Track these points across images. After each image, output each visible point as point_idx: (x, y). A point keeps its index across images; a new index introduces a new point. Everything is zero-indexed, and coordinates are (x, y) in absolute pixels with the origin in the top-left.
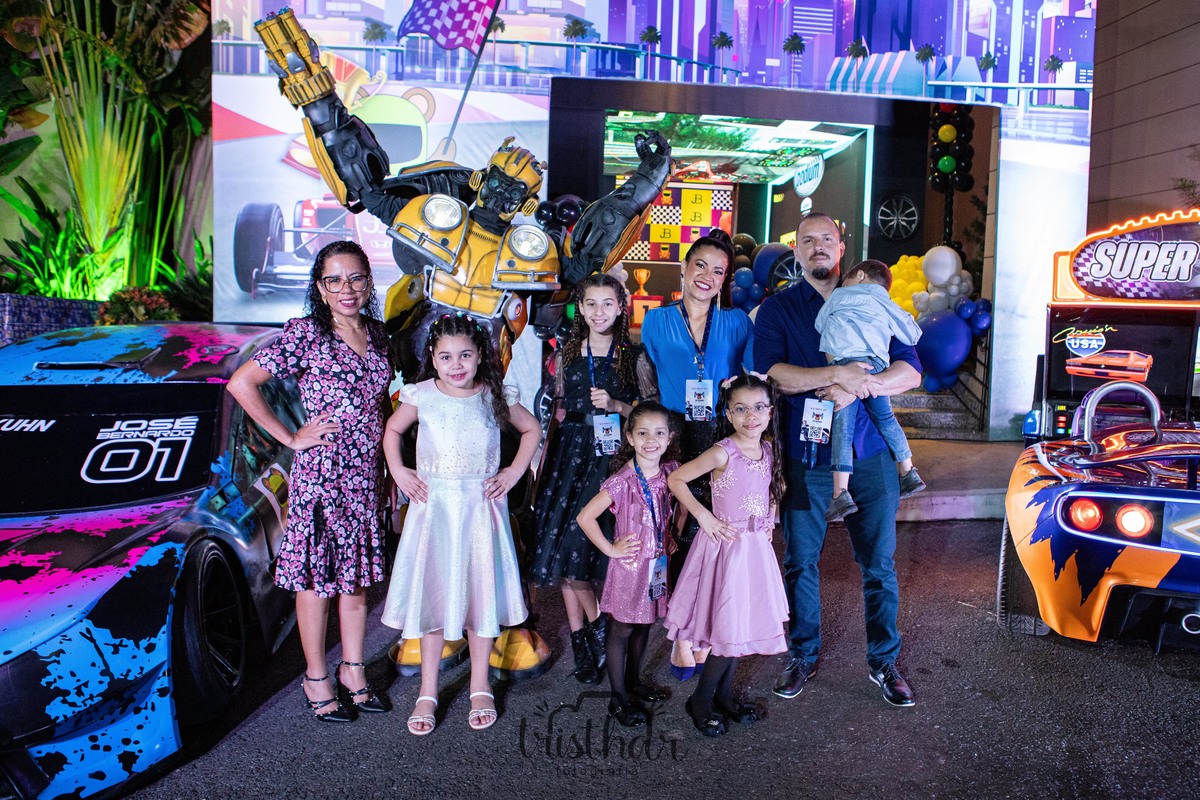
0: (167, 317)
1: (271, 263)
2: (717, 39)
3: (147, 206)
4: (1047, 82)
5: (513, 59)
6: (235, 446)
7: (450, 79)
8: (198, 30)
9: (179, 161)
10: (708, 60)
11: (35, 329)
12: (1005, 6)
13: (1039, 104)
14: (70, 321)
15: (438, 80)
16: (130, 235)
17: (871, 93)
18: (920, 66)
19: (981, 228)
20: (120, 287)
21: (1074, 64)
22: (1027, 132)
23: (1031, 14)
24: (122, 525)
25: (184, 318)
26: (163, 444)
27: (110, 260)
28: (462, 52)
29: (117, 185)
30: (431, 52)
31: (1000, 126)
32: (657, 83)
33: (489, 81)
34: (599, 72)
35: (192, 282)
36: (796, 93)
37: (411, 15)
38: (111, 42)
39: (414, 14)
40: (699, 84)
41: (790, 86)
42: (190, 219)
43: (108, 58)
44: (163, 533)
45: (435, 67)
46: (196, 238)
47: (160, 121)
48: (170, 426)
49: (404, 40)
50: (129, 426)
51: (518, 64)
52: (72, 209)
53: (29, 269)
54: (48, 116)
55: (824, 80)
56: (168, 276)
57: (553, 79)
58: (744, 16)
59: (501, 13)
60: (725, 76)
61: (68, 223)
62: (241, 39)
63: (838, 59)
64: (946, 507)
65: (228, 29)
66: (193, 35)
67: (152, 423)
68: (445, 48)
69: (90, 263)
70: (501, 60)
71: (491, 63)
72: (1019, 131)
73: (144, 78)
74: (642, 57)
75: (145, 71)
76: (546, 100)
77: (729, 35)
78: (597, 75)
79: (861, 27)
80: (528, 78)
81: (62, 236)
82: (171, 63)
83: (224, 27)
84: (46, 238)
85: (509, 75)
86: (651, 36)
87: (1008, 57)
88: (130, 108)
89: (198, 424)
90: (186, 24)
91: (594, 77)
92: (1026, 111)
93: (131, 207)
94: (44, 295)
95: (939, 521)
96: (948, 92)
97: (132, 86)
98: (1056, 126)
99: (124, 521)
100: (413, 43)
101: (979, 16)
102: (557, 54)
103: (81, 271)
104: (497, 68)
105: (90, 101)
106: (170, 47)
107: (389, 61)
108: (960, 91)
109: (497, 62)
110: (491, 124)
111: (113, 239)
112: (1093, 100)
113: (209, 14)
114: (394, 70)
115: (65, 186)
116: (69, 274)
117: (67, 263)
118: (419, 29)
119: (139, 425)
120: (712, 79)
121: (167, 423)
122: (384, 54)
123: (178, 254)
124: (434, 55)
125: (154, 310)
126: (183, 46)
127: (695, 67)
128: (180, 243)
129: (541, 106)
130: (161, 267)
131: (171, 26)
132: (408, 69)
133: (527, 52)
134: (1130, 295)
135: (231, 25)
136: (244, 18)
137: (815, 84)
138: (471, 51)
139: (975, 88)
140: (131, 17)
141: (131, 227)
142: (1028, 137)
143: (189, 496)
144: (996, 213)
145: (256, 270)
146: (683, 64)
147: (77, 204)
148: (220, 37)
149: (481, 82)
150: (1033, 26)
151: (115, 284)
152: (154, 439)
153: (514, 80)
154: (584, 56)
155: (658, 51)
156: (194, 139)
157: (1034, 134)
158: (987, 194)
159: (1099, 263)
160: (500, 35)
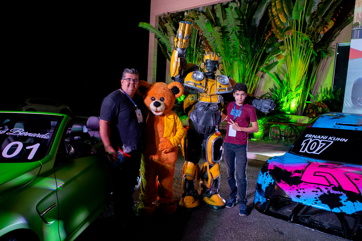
3: (308, 79)
27: (296, 94)
29: (301, 73)
47: (315, 54)
69: (291, 95)
73: (313, 43)
82: (320, 38)
83: (357, 24)
90: (327, 26)
93: (304, 79)
106: (321, 33)
111: (298, 88)
125: (324, 109)
126: (325, 32)
131: (323, 27)
140: (311, 26)
141: (303, 85)
145: (359, 98)
147: (288, 78)
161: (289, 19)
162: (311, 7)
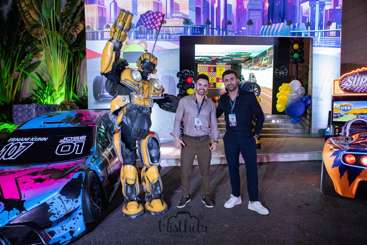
0: (76, 108)
1: (103, 92)
2: (227, 22)
3: (69, 78)
4: (327, 29)
5: (169, 31)
6: (97, 144)
7: (151, 38)
8: (81, 29)
9: (77, 65)
10: (225, 28)
11: (41, 113)
12: (313, 7)
13: (325, 36)
14: (50, 110)
15: (148, 39)
16: (65, 86)
17: (273, 35)
18: (288, 27)
19: (308, 75)
20: (63, 101)
21: (335, 23)
22: (321, 45)
23: (321, 9)
24: (67, 167)
25: (80, 108)
26: (77, 144)
27: (60, 93)
28: (154, 30)
29: (61, 73)
30: (145, 31)
31: (312, 43)
32: (210, 36)
33: (162, 38)
34: (193, 34)
35: (81, 99)
36: (251, 37)
37: (140, 21)
38: (59, 34)
39: (141, 20)
40: (223, 36)
41: (249, 35)
42: (80, 81)
43: (58, 38)
44: (79, 169)
45: (147, 35)
46: (82, 86)
47: (72, 55)
48: (79, 138)
49: (138, 28)
50: (68, 139)
51: (170, 33)
52: (50, 80)
53: (39, 97)
54: (43, 55)
55: (259, 33)
56: (75, 97)
57: (180, 36)
58: (235, 15)
59: (165, 18)
60: (230, 33)
61: (49, 84)
62: (93, 30)
63: (263, 26)
64: (301, 157)
65: (90, 28)
66: (80, 31)
67: (74, 138)
68: (149, 29)
69: (55, 95)
70: (165, 32)
71: (163, 33)
72: (318, 44)
73: (67, 43)
74: (206, 29)
75: (68, 41)
76: (179, 42)
77: (231, 21)
78: (193, 35)
79: (270, 16)
80: (173, 37)
81: (47, 87)
82: (74, 39)
83: (89, 27)
84: (43, 88)
85: (168, 36)
86: (208, 23)
87: (314, 23)
88: (64, 52)
89: (86, 138)
90: (78, 27)
91: (192, 35)
92: (320, 38)
93: (65, 79)
94: (43, 104)
95: (299, 161)
96: (296, 34)
97: (64, 46)
98: (330, 43)
99: (68, 165)
100: (140, 28)
101: (305, 11)
102: (181, 29)
103: (52, 97)
104: (164, 34)
105: (53, 50)
106: (74, 34)
107: (134, 34)
108: (300, 34)
109: (164, 33)
110: (163, 50)
111: (61, 88)
112: (342, 34)
113: (84, 25)
114: (135, 37)
115: (48, 74)
116: (49, 97)
117: (49, 95)
118: (142, 24)
119: (70, 138)
120: (226, 34)
121: (78, 138)
122: (132, 32)
123: (78, 91)
124: (146, 31)
125: (72, 106)
126: (78, 34)
127: (221, 31)
128: (78, 88)
129: (177, 44)
130: (73, 95)
131: (74, 28)
132: (139, 36)
133: (173, 29)
134: (358, 92)
135: (91, 26)
136: (94, 24)
137: (256, 34)
138: (157, 30)
139: (304, 32)
140: (64, 26)
141: (65, 84)
142: (321, 46)
143: (85, 158)
144: (312, 69)
145: (99, 94)
146: (217, 30)
147: (51, 79)
148: (88, 30)
149: (160, 38)
150: (322, 12)
151: (61, 100)
152: (75, 142)
153: (169, 37)
154: (189, 29)
155: (210, 27)
156: (81, 59)
157: (323, 45)
158: (309, 64)
159: (348, 82)
160: (165, 25)
161: (41, 17)
162: (60, 7)
